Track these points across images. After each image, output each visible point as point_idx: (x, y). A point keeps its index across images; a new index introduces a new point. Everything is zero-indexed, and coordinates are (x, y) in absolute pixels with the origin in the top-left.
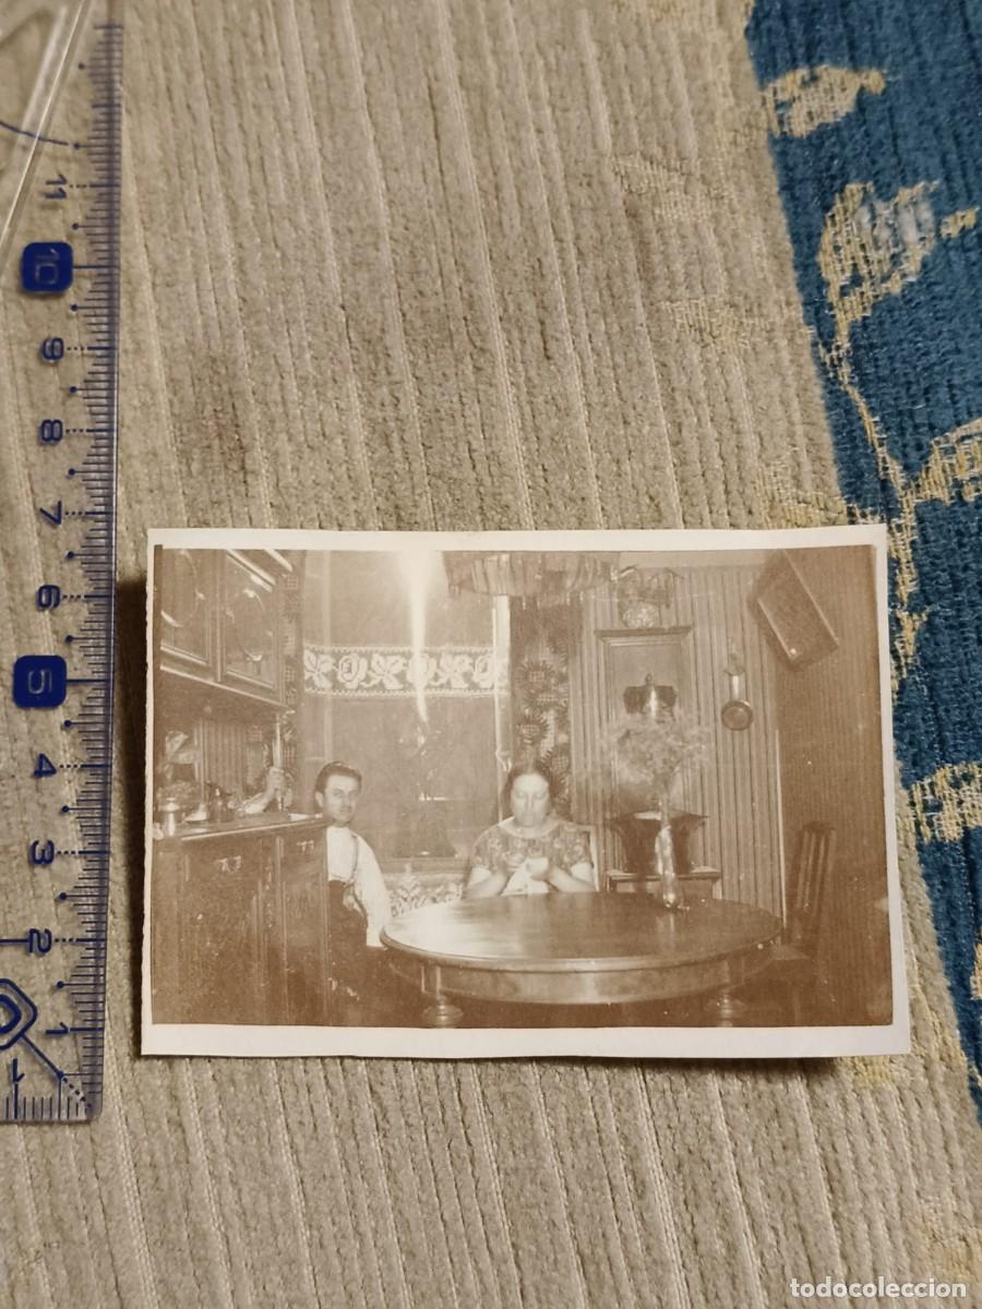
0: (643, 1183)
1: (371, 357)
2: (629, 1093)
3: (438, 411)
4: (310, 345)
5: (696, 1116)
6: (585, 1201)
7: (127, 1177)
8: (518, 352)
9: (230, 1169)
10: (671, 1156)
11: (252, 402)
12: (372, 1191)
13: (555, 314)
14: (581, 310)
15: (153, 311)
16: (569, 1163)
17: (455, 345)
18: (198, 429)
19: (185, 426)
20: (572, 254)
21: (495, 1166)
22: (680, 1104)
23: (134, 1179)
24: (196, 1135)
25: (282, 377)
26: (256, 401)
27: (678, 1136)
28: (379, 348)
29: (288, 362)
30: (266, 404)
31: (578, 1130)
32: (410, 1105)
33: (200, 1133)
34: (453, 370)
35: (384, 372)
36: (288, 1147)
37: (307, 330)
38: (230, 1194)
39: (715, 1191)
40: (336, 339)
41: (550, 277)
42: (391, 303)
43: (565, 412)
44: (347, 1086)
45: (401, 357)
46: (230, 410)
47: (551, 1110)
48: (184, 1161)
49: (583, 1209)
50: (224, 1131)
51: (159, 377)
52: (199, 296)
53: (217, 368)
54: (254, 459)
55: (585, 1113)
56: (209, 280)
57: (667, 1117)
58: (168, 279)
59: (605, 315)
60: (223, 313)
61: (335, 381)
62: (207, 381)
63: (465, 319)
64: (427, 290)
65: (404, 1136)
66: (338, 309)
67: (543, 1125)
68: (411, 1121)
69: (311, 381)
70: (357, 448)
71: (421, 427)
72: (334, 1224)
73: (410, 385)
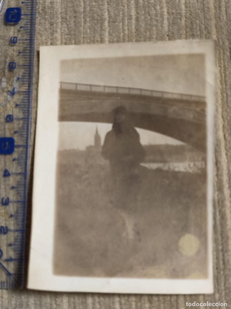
15: (108, 30)
56: (127, 22)
58: (114, 20)
64: (195, 34)
66: (166, 36)
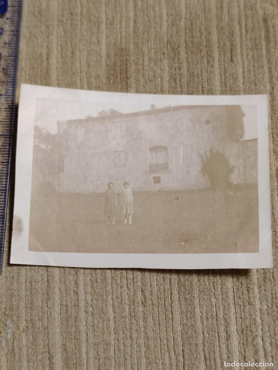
0: (229, 335)
1: (173, 54)
2: (229, 304)
3: (193, 73)
4: (154, 48)
5: (251, 315)
6: (209, 338)
7: (57, 308)
8: (222, 58)
9: (91, 310)
10: (240, 328)
11: (133, 64)
12: (138, 324)
13: (236, 48)
14: (245, 48)
16: (205, 325)
17: (202, 53)
18: (114, 70)
19: (110, 69)
20: (244, 30)
21: (180, 322)
22: (246, 311)
23: (59, 309)
24: (82, 297)
25: (143, 57)
26: (134, 64)
27: (243, 321)
28: (177, 51)
29: (146, 53)
30: (137, 65)
31: (209, 314)
32: (154, 297)
33: (83, 297)
34: (200, 61)
35: (177, 60)
36: (112, 306)
37: (154, 44)
38: (90, 319)
39: (253, 341)
40: (163, 47)
41: (235, 36)
42: (183, 38)
43: (236, 79)
44: (134, 288)
45: (183, 55)
46: (125, 65)
47: (201, 306)
48: (77, 306)
49: (208, 341)
50: (91, 297)
51: (104, 52)
52: (120, 29)
53: (122, 52)
54: (131, 82)
55: (213, 309)
57: (241, 314)
59: (252, 50)
60: (127, 35)
61: (160, 60)
62: (119, 55)
63: (206, 46)
65: (151, 308)
67: (198, 311)
68: (154, 303)
69: (153, 60)
70: (165, 82)
71: (187, 78)
72: (123, 333)
73: (185, 64)
